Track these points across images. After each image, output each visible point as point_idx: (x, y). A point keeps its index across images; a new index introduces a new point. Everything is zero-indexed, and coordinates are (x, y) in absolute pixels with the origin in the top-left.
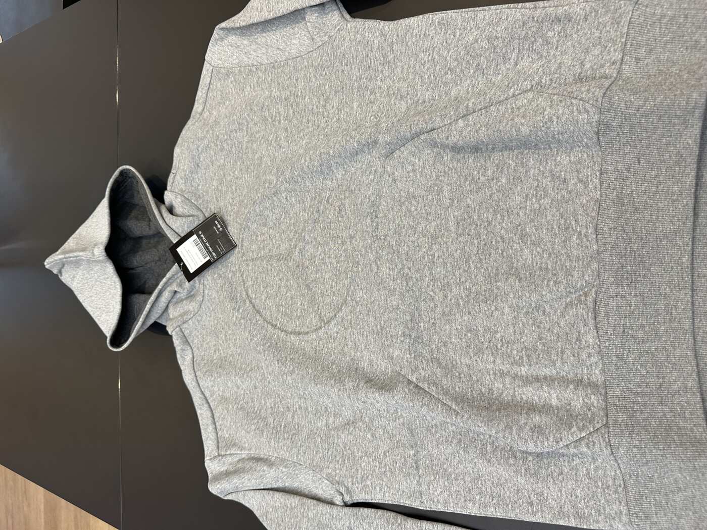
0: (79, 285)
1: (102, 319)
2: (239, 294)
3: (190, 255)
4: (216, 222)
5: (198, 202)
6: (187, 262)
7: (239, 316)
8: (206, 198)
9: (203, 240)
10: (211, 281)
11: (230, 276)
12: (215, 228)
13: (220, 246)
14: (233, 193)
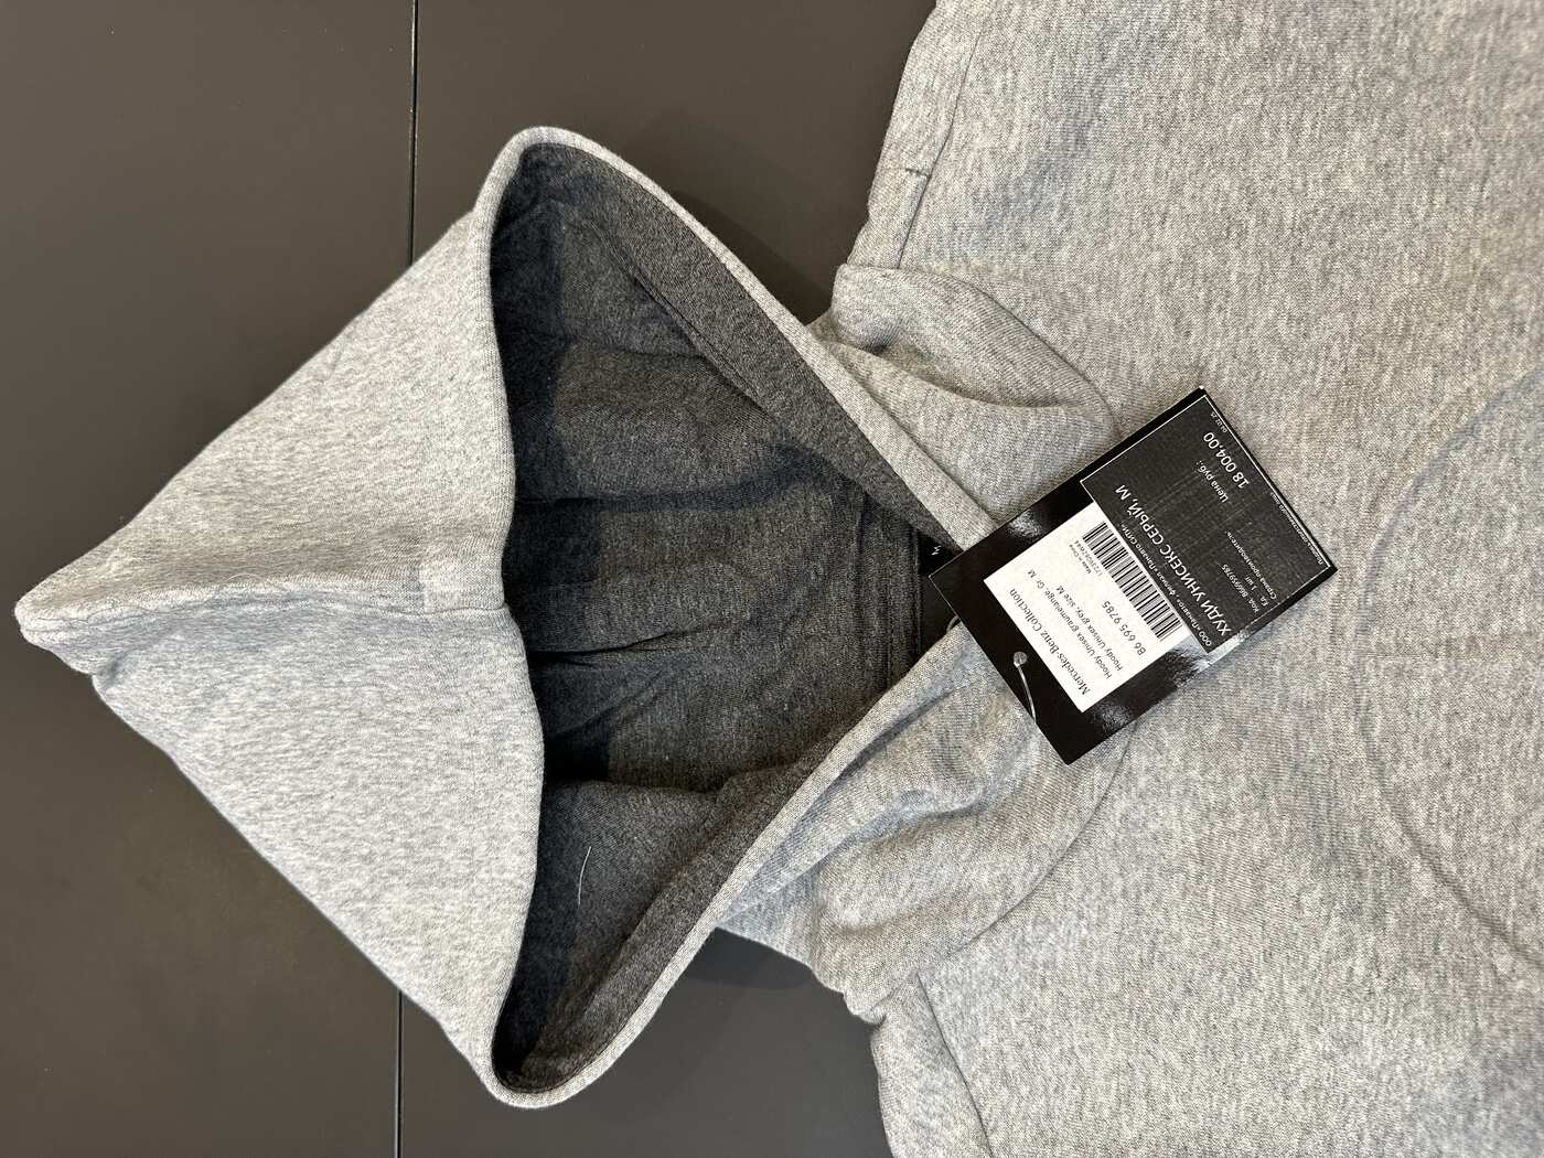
0: (234, 739)
1: (384, 915)
2: (1356, 829)
3: (1071, 612)
4: (1211, 440)
5: (1065, 328)
6: (1054, 648)
7: (1390, 952)
8: (1103, 311)
9: (1142, 537)
10: (1185, 757)
11: (1288, 729)
12: (1203, 469)
13: (1242, 571)
14: (1303, 292)
